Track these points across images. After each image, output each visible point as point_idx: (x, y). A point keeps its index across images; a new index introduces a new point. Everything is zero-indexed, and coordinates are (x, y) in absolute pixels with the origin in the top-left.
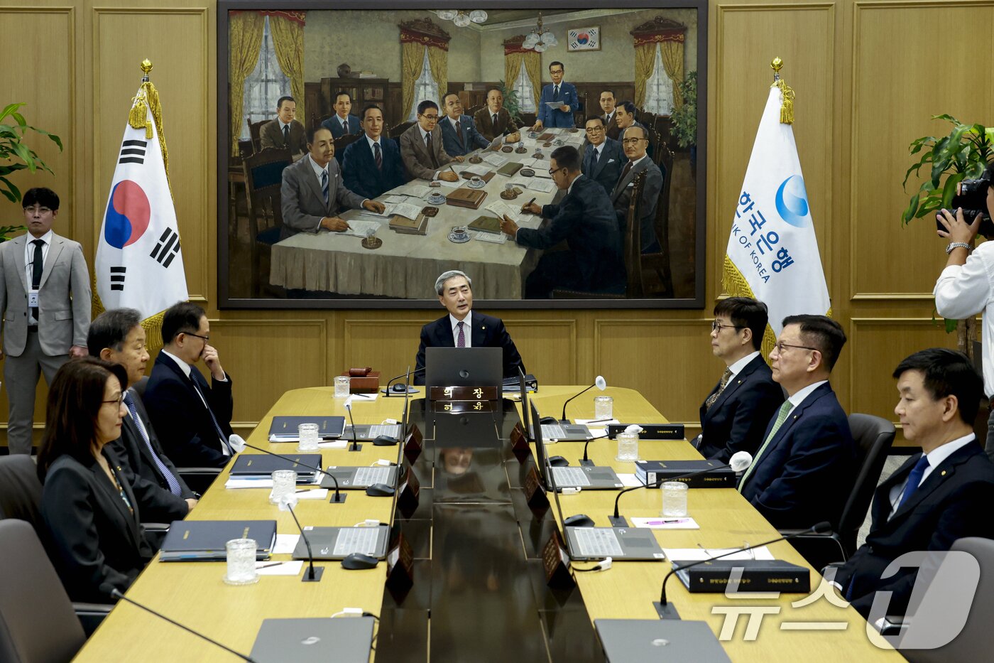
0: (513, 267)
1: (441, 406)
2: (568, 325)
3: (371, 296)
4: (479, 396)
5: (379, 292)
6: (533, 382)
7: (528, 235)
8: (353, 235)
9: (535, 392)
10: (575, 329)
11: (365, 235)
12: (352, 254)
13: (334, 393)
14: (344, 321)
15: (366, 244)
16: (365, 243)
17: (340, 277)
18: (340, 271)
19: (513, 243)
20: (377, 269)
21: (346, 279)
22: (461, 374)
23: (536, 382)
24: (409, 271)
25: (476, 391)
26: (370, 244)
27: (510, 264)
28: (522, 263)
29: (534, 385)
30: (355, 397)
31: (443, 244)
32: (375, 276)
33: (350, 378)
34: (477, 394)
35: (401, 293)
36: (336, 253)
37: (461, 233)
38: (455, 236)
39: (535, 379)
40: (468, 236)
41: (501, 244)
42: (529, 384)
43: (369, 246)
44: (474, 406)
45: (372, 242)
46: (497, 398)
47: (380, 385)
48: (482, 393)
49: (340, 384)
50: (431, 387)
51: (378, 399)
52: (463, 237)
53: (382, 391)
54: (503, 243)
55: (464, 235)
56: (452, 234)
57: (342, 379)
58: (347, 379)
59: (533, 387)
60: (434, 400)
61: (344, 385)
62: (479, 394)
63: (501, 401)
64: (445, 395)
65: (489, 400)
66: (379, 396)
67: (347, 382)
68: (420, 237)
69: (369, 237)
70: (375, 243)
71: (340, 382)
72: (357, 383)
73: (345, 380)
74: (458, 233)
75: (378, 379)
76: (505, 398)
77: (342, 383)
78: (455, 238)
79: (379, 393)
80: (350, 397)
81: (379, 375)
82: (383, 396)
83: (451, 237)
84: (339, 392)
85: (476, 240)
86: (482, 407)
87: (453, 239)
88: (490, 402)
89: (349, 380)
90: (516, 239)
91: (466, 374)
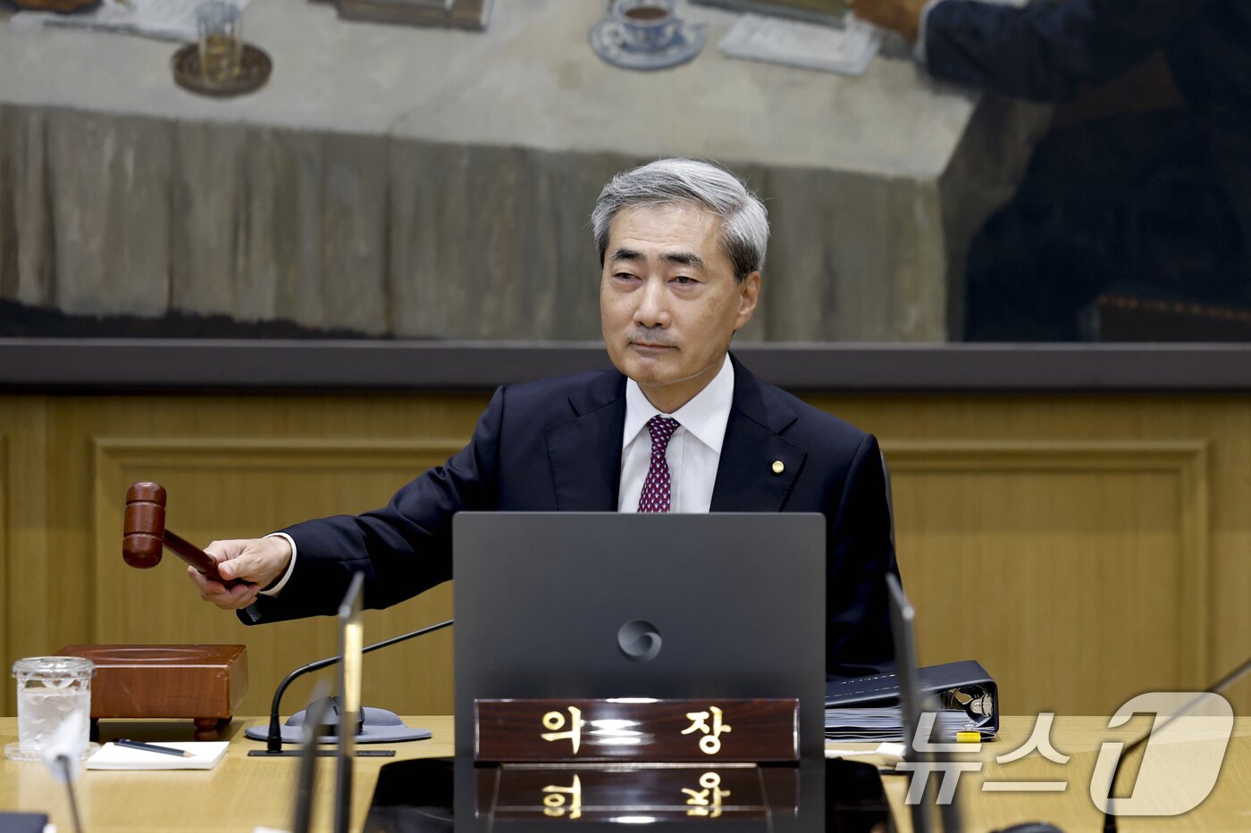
0: (902, 187)
1: (532, 788)
2: (1169, 465)
3: (221, 325)
4: (710, 745)
5: (260, 305)
6: (975, 691)
7: (976, 34)
8: (132, 31)
9: (986, 738)
10: (1202, 490)
11: (190, 31)
12: (123, 123)
13: (16, 739)
14: (90, 447)
15: (196, 71)
16: (188, 66)
17: (71, 234)
18: (68, 209)
19: (905, 71)
20: (248, 192)
21: (96, 244)
22: (627, 641)
23: (991, 688)
24: (405, 207)
25: (698, 719)
26: (213, 73)
27: (890, 171)
28: (952, 167)
29: (982, 705)
30: (114, 754)
31: (569, 75)
32: (240, 225)
33: (89, 667)
34: (699, 734)
35: (364, 311)
36: (51, 117)
37: (655, 23)
38: (627, 36)
39: (986, 675)
40: (690, 36)
41: (848, 78)
42: (955, 700)
43: (207, 82)
44: (685, 791)
45: (224, 63)
46: (797, 756)
47: (237, 704)
48: (728, 729)
49: (47, 696)
50: (476, 700)
51: (228, 769)
52: (662, 41)
53: (246, 731)
54: (856, 69)
55: (669, 31)
56: (609, 27)
57: (53, 668)
58: (77, 669)
59: (975, 717)
60: (495, 765)
61: (63, 701)
62: (711, 733)
63: (821, 774)
64: (549, 737)
65: (760, 764)
66: (234, 755)
67: (76, 684)
68: (458, 38)
69: (210, 41)
70: (237, 71)
71: (43, 686)
72: (126, 690)
73: (67, 675)
74: (640, 23)
75: (227, 673)
76: (838, 761)
77: (52, 692)
78: (625, 46)
79: (234, 738)
80: (89, 753)
81: (234, 659)
82: (253, 754)
83: (607, 41)
84: (39, 733)
85: (728, 57)
86: (727, 793)
87: (614, 52)
88: (760, 770)
89: (85, 673)
90: (920, 47)
91: (649, 641)
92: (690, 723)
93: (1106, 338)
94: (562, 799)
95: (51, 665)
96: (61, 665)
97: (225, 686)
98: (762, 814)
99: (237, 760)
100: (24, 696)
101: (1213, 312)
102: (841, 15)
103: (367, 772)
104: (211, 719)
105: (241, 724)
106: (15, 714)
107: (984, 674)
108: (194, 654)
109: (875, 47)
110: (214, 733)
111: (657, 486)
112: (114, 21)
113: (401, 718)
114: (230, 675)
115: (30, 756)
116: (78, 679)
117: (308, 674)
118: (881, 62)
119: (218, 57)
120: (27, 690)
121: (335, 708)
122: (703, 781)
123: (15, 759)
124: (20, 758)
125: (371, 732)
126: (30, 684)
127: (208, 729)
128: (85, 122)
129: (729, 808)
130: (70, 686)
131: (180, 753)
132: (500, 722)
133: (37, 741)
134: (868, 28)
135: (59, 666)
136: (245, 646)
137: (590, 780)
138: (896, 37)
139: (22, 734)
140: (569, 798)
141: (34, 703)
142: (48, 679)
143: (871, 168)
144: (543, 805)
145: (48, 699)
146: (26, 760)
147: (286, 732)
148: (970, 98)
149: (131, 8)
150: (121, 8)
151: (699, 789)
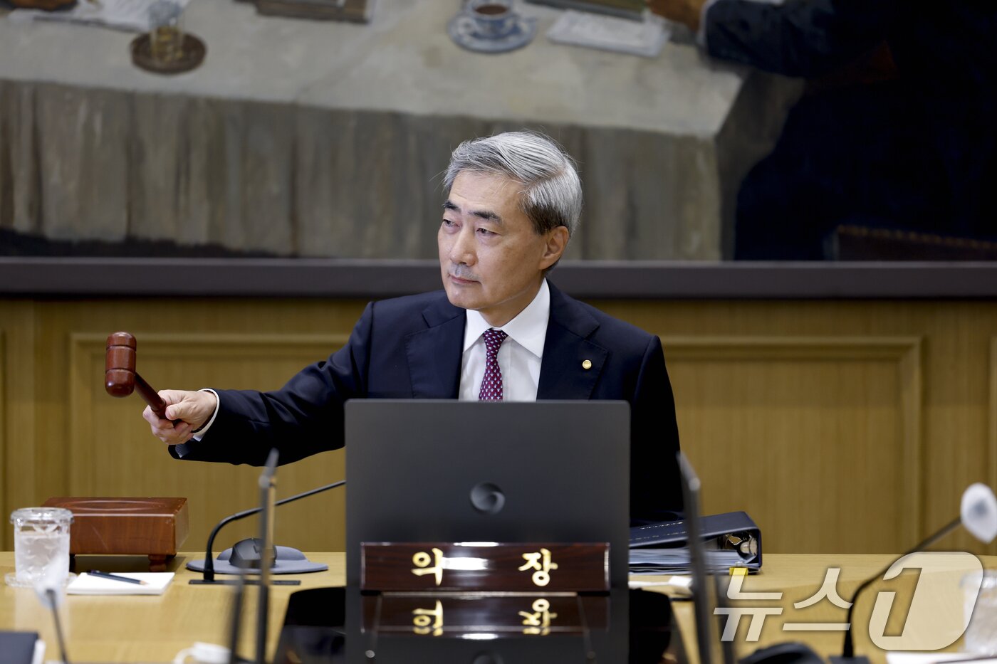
0: (686, 143)
1: (404, 613)
2: (893, 356)
3: (167, 248)
4: (541, 579)
5: (197, 233)
6: (744, 536)
7: (744, 25)
8: (100, 24)
9: (752, 572)
11: (143, 23)
12: (95, 94)
13: (13, 570)
14: (67, 340)
15: (148, 54)
16: (143, 50)
17: (54, 177)
18: (52, 161)
19: (689, 53)
20: (185, 150)
21: (72, 186)
22: (478, 499)
23: (756, 534)
24: (307, 158)
25: (532, 559)
26: (162, 55)
27: (677, 130)
28: (725, 128)
29: (749, 547)
30: (86, 582)
31: (432, 57)
32: (182, 171)
33: (69, 515)
34: (533, 570)
35: (275, 237)
36: (39, 90)
37: (498, 17)
38: (477, 27)
39: (752, 523)
40: (524, 27)
41: (645, 59)
42: (729, 542)
43: (157, 63)
44: (522, 613)
45: (170, 48)
46: (608, 586)
47: (181, 542)
48: (555, 566)
49: (36, 538)
50: (363, 544)
51: (173, 593)
52: (504, 31)
53: (187, 564)
54: (652, 52)
55: (509, 23)
56: (463, 20)
57: (41, 517)
58: (60, 518)
59: (744, 556)
60: (377, 593)
61: (48, 542)
62: (542, 569)
63: (626, 601)
64: (418, 572)
65: (580, 593)
66: (179, 583)
67: (58, 528)
68: (347, 29)
69: (159, 32)
70: (179, 54)
71: (34, 530)
72: (97, 533)
73: (52, 522)
74: (487, 17)
75: (173, 520)
76: (639, 591)
77: (41, 534)
78: (475, 35)
79: (179, 569)
80: (68, 581)
81: (178, 510)
82: (193, 582)
83: (461, 31)
84: (30, 565)
85: (554, 43)
86: (554, 615)
87: (466, 39)
88: (580, 599)
89: (66, 521)
90: (701, 36)
91: (493, 500)
92: (525, 562)
93: (844, 258)
94: (428, 620)
95: (40, 514)
96: (47, 514)
97: (172, 531)
98: (581, 633)
99: (180, 587)
100: (20, 538)
101: (926, 238)
102: (639, 11)
103: (280, 597)
104: (162, 555)
105: (183, 558)
106: (12, 549)
107: (751, 523)
108: (149, 505)
109: (667, 35)
110: (164, 566)
111: (492, 383)
112: (87, 16)
113: (304, 554)
114: (176, 522)
115: (24, 583)
116: (60, 525)
117: (234, 522)
118: (672, 47)
119: (166, 44)
120: (21, 533)
121: (254, 547)
122: (535, 606)
123: (13, 585)
124: (17, 585)
125: (282, 565)
126: (24, 529)
127: (159, 563)
128: (64, 94)
129: (556, 629)
130: (55, 530)
131: (137, 582)
132: (381, 560)
133: (29, 572)
134: (661, 20)
135: (46, 515)
136: (186, 499)
137: (449, 606)
138: (683, 28)
139: (18, 566)
140: (433, 618)
141: (27, 543)
142: (37, 525)
143: (663, 127)
144: (414, 625)
145: (38, 540)
146: (21, 586)
147: (218, 565)
148: (739, 74)
149: (100, 6)
150: (91, 6)
151: (533, 612)
